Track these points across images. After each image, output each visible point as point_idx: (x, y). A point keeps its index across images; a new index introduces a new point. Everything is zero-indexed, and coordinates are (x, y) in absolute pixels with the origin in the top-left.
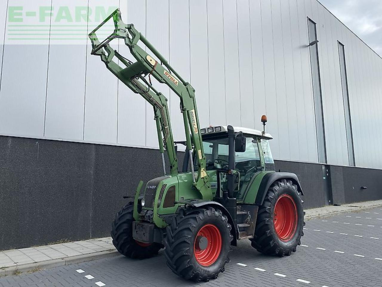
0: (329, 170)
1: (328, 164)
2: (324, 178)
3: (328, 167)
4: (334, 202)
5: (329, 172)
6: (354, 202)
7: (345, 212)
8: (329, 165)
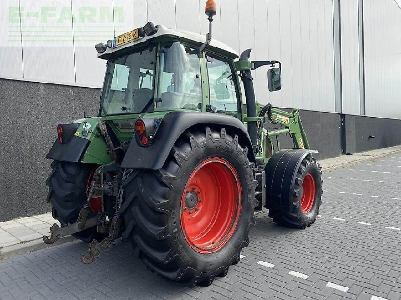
0: (344, 119)
1: (343, 113)
2: (340, 128)
3: (343, 116)
4: (347, 152)
5: (344, 122)
6: (362, 151)
7: (363, 161)
8: (345, 115)
